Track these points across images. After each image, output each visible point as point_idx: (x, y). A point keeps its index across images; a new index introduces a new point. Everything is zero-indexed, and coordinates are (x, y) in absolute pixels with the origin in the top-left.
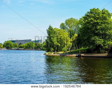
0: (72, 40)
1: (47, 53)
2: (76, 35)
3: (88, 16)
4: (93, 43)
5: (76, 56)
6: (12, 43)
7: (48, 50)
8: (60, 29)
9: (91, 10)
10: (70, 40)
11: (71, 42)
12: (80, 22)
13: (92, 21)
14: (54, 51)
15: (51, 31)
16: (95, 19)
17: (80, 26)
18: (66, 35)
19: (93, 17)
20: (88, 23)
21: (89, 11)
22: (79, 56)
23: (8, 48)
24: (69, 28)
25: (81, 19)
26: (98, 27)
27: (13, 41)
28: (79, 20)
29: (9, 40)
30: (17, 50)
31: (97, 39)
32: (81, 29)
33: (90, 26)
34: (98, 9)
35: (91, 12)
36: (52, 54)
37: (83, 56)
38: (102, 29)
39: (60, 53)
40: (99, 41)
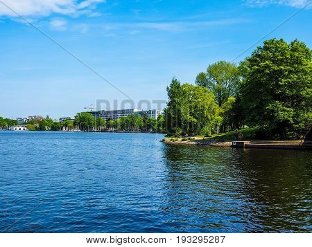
0: (222, 111)
1: (168, 140)
2: (232, 99)
3: (258, 56)
4: (271, 116)
5: (232, 146)
6: (92, 117)
7: (171, 133)
8: (195, 85)
9: (265, 43)
10: (219, 110)
11: (221, 114)
12: (241, 71)
13: (267, 67)
14: (183, 135)
15: (175, 91)
16: (274, 62)
17: (241, 79)
18: (209, 98)
19: (269, 59)
20: (258, 71)
21: (262, 45)
22: (239, 147)
23: (83, 127)
24: (216, 83)
25: (243, 63)
26: (283, 81)
27: (93, 113)
28: (238, 65)
29: (86, 111)
30: (102, 131)
31: (280, 107)
32: (242, 86)
33: (264, 79)
34: (282, 40)
35: (266, 49)
36: (179, 140)
37: (247, 146)
38: (291, 86)
39: (196, 138)
40: (285, 112)
